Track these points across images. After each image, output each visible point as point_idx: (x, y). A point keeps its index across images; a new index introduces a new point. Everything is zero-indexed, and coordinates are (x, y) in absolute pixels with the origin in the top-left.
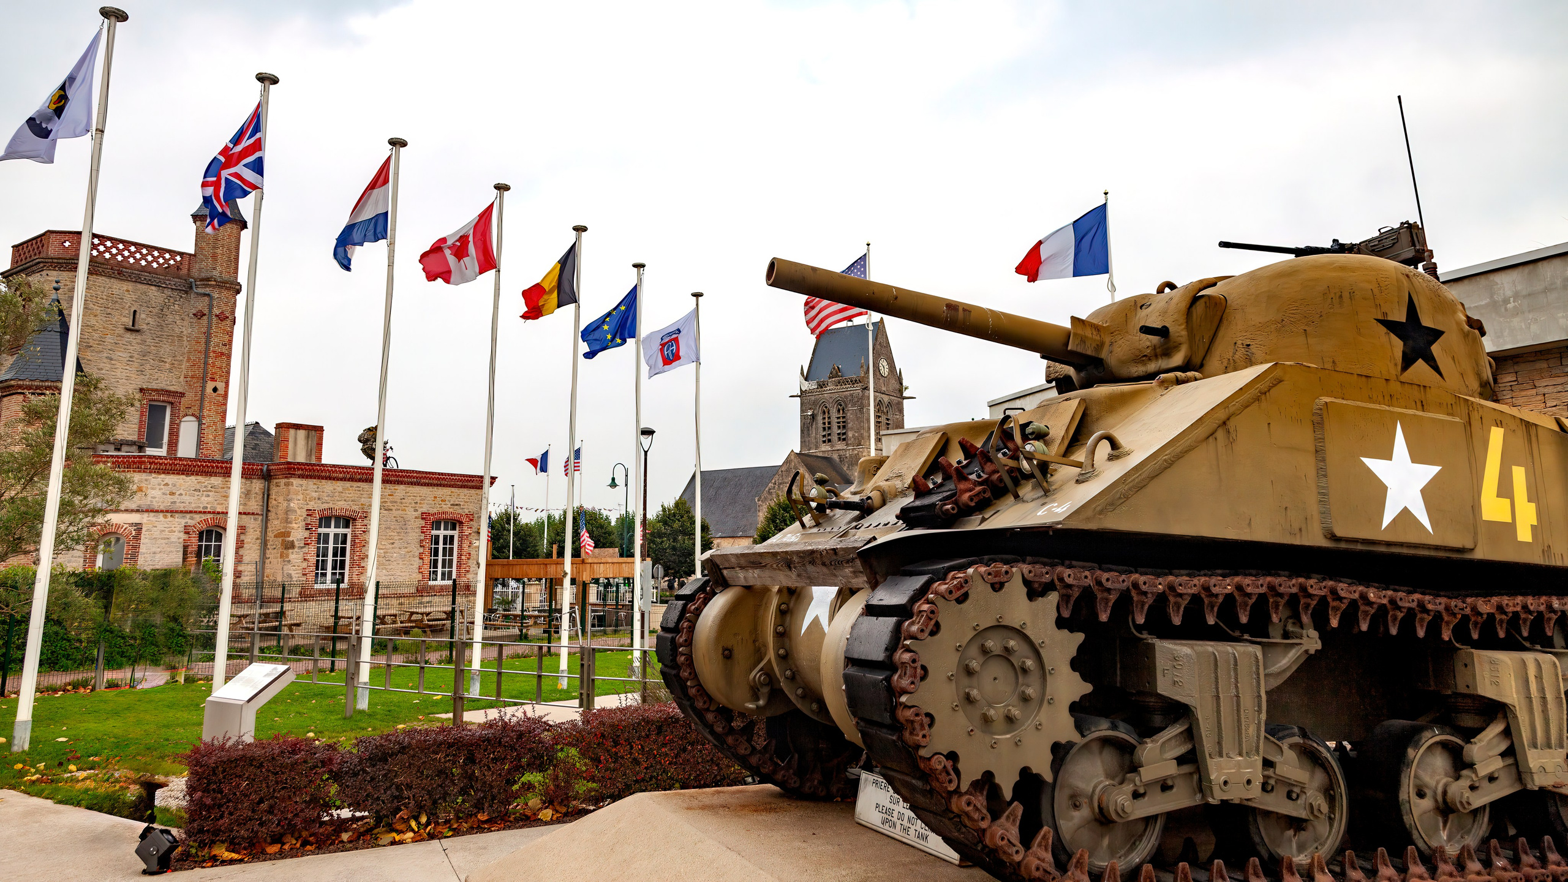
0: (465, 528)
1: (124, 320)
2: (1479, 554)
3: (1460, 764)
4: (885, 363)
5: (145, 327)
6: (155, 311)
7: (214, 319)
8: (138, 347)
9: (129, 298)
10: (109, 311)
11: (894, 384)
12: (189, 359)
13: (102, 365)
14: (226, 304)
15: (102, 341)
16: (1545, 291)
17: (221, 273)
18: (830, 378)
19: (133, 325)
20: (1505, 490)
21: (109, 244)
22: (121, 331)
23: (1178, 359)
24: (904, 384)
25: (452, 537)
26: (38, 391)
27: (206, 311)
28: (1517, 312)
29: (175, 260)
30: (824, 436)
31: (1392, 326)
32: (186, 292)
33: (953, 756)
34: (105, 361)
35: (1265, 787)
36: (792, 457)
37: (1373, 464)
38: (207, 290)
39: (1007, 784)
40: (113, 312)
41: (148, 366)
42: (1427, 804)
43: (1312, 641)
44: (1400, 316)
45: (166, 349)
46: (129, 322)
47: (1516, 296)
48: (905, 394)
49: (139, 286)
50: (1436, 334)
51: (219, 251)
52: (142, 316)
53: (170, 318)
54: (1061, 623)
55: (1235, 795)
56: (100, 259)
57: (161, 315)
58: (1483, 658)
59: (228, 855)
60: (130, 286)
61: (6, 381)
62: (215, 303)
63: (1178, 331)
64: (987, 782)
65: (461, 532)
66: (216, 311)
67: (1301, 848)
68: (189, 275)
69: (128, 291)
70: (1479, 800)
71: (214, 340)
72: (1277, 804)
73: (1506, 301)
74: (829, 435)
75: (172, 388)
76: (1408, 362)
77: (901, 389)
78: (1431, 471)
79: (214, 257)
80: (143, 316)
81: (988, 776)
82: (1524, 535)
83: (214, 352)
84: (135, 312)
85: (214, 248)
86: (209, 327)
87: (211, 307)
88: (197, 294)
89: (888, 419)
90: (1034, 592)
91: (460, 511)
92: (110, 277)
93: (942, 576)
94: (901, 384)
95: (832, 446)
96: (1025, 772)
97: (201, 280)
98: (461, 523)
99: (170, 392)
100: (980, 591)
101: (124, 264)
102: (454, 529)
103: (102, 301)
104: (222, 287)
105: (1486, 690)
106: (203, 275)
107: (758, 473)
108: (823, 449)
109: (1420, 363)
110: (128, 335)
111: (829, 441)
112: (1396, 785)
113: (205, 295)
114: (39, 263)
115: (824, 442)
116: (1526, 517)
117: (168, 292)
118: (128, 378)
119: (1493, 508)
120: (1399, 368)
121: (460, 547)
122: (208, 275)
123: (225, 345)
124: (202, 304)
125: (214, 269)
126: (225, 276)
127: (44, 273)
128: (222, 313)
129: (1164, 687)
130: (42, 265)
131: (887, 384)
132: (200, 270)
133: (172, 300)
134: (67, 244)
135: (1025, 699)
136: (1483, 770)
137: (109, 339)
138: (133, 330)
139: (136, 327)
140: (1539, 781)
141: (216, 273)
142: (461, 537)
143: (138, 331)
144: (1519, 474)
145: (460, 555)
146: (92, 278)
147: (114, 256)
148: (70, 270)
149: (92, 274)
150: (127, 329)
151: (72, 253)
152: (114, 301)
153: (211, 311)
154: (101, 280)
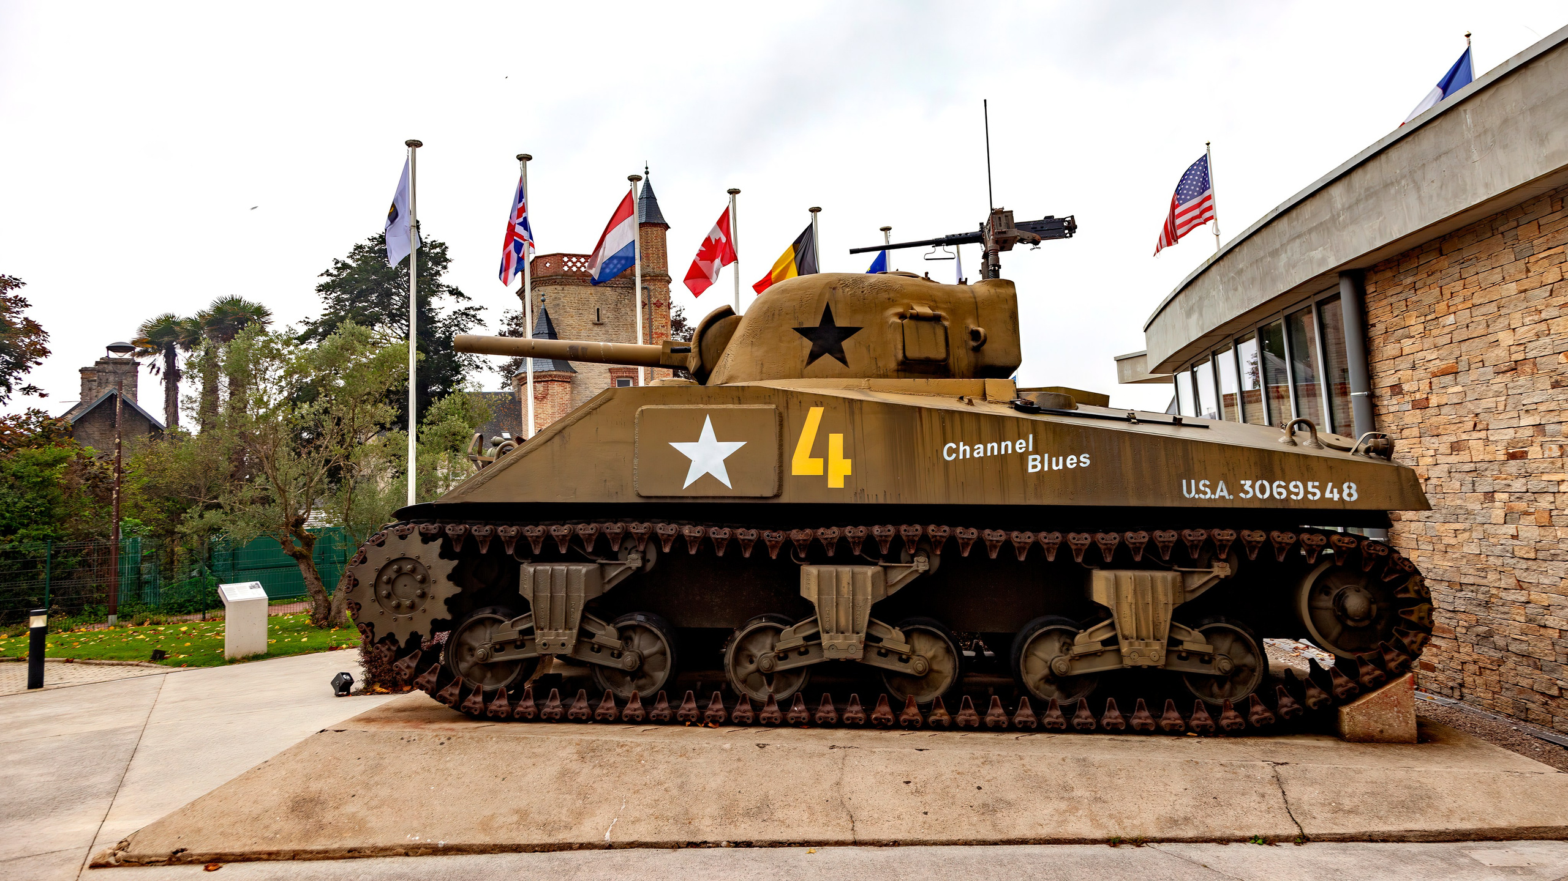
1: (592, 317)
2: (784, 500)
5: (606, 320)
6: (612, 306)
7: (653, 307)
8: (604, 337)
9: (593, 299)
10: (580, 311)
14: (660, 293)
17: (653, 269)
19: (599, 320)
20: (819, 452)
21: (574, 259)
22: (590, 326)
26: (539, 379)
27: (647, 301)
31: (806, 332)
38: (645, 285)
39: (402, 640)
40: (583, 312)
44: (815, 322)
45: (623, 335)
46: (595, 318)
49: (599, 288)
50: (851, 331)
51: (650, 251)
52: (603, 312)
53: (623, 311)
54: (443, 555)
56: (570, 273)
57: (617, 309)
59: (379, 689)
60: (590, 290)
62: (652, 294)
66: (654, 300)
68: (632, 274)
69: (592, 294)
71: (655, 324)
76: (813, 357)
78: (739, 445)
79: (647, 256)
80: (604, 312)
83: (656, 333)
84: (598, 309)
85: (646, 249)
86: (651, 314)
87: (649, 297)
90: (426, 538)
92: (579, 285)
96: (414, 634)
97: (642, 276)
103: (575, 305)
104: (655, 280)
106: (642, 272)
109: (827, 357)
110: (596, 328)
113: (645, 288)
114: (533, 282)
117: (619, 290)
120: (805, 363)
122: (645, 272)
123: (663, 327)
125: (648, 266)
126: (657, 271)
128: (658, 301)
133: (622, 296)
134: (548, 265)
137: (584, 333)
138: (598, 323)
139: (601, 321)
141: (649, 270)
143: (602, 324)
146: (566, 288)
147: (579, 268)
148: (552, 285)
149: (566, 285)
150: (595, 324)
151: (551, 271)
152: (583, 303)
153: (649, 301)
154: (572, 289)
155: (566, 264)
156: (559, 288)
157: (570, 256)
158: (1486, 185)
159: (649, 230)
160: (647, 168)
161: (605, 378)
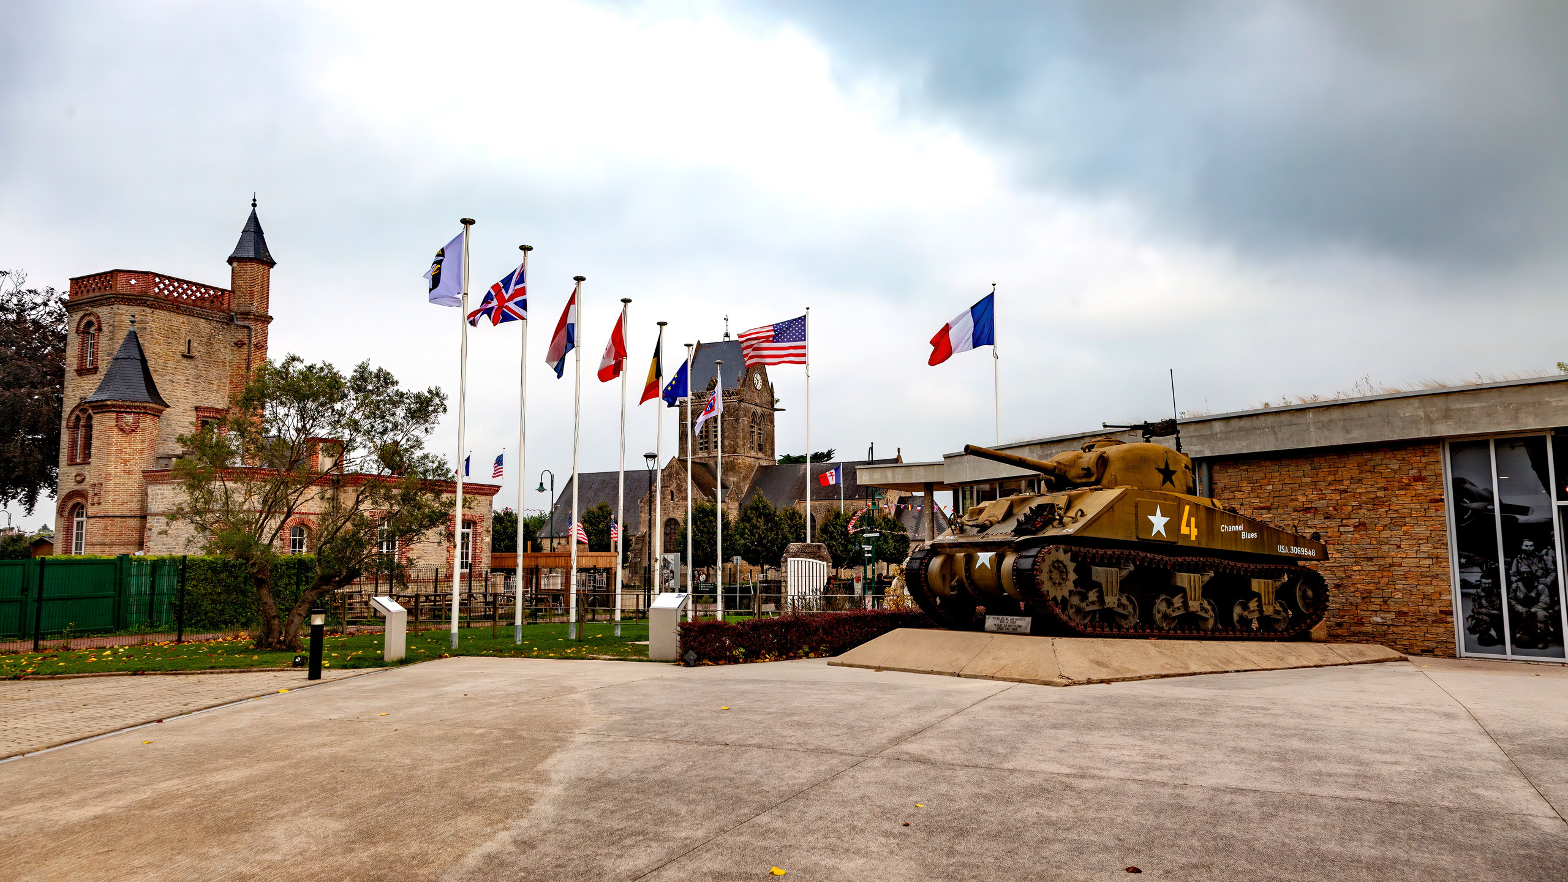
0: (478, 527)
1: (182, 348)
2: (1179, 544)
3: (1170, 604)
4: (759, 378)
5: (197, 354)
6: (204, 340)
7: (253, 348)
8: (192, 372)
9: (184, 329)
10: (169, 340)
11: (766, 396)
12: (231, 382)
13: (166, 387)
14: (262, 335)
15: (165, 367)
16: (1232, 431)
17: (255, 307)
18: (708, 390)
19: (189, 352)
20: (1188, 524)
21: (166, 282)
22: (179, 357)
23: (1093, 479)
24: (776, 397)
25: (468, 534)
26: (128, 410)
27: (246, 341)
28: (1221, 439)
29: (209, 294)
30: (701, 444)
31: (1160, 470)
32: (227, 324)
33: (1048, 592)
34: (168, 383)
35: (1118, 606)
36: (674, 463)
37: (1150, 517)
38: (246, 323)
39: (1059, 599)
40: (173, 341)
41: (200, 388)
42: (1160, 615)
43: (1132, 567)
44: (1162, 467)
45: (214, 373)
46: (184, 349)
47: (1221, 432)
48: (776, 406)
49: (192, 319)
50: (1174, 472)
51: (255, 289)
52: (194, 344)
53: (216, 346)
54: (1071, 560)
55: (1111, 606)
56: (161, 296)
57: (209, 344)
58: (1179, 574)
60: (182, 319)
61: (102, 401)
62: (252, 333)
63: (1094, 469)
64: (1055, 599)
65: (475, 530)
66: (253, 337)
67: (1126, 624)
68: (229, 309)
69: (183, 323)
70: (1174, 615)
71: (253, 366)
72: (1120, 610)
73: (1217, 434)
74: (707, 442)
75: (219, 407)
76: (1164, 483)
77: (772, 401)
78: (1167, 519)
79: (251, 293)
80: (196, 345)
81: (1055, 597)
82: (1193, 538)
84: (189, 341)
85: (251, 286)
86: (249, 355)
87: (250, 337)
88: (237, 325)
89: (760, 429)
90: (1066, 552)
91: (475, 514)
92: (170, 311)
93: (1044, 548)
94: (773, 397)
95: (709, 453)
96: (1063, 596)
97: (241, 314)
98: (475, 523)
99: (218, 409)
100: (1053, 551)
101: (180, 299)
102: (469, 528)
103: (164, 332)
104: (257, 320)
105: (1179, 584)
106: (242, 309)
107: (636, 476)
108: (700, 456)
109: (1168, 483)
110: (185, 361)
111: (707, 448)
112: (1152, 610)
113: (244, 327)
114: (111, 298)
115: (701, 449)
116: (1194, 532)
117: (214, 324)
118: (186, 398)
119: (1184, 530)
120: (1161, 485)
121: (475, 543)
122: (247, 309)
124: (242, 335)
125: (252, 304)
126: (260, 311)
127: (115, 307)
128: (259, 342)
129: (1094, 578)
130: (113, 300)
131: (760, 397)
132: (239, 305)
133: (217, 331)
134: (133, 282)
135: (1063, 579)
136: (1176, 605)
137: (171, 364)
138: (188, 356)
139: (191, 354)
140: (1192, 609)
141: (253, 308)
142: (475, 536)
143: (192, 357)
144: (1193, 520)
145: (474, 549)
146: (156, 312)
147: (171, 292)
148: (138, 305)
149: (156, 308)
150: (184, 356)
151: (138, 290)
152: (173, 332)
153: (250, 341)
154: (163, 314)
155: (156, 285)
156: (149, 310)
157: (162, 277)
158: (1317, 442)
159: (256, 266)
160: (254, 200)
161: (189, 416)
